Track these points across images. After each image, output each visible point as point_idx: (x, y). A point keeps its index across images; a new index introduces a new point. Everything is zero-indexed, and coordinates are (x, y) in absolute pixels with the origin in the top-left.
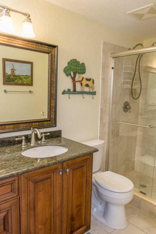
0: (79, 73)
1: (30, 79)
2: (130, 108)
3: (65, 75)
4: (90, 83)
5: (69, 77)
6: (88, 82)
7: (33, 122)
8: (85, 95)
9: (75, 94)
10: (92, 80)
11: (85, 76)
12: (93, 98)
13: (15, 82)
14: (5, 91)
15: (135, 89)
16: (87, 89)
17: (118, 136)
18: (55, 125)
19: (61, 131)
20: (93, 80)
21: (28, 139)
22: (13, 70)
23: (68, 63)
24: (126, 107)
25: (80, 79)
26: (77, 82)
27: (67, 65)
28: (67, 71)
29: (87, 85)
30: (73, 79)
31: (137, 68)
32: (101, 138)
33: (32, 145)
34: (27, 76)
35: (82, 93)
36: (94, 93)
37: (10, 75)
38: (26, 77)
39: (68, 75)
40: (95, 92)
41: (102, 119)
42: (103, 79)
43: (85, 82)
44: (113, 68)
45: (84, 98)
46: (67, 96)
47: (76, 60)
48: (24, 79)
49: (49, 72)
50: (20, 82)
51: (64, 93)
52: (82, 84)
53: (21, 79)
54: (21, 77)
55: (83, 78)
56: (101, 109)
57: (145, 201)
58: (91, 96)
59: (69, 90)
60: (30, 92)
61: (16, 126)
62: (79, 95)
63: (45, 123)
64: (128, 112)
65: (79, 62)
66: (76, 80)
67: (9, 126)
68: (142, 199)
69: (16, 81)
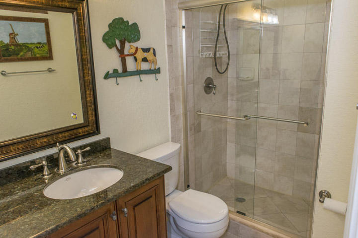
0: (129, 42)
1: (46, 48)
2: (215, 87)
3: (106, 46)
4: (149, 55)
5: (114, 49)
6: (146, 55)
7: (58, 133)
8: (143, 77)
9: (127, 76)
10: (152, 51)
11: (140, 44)
12: (157, 80)
13: (19, 56)
14: (4, 74)
15: (221, 58)
16: (145, 66)
17: (199, 131)
18: (97, 131)
19: (109, 139)
20: (154, 49)
21: (53, 161)
22: (13, 35)
23: (110, 26)
24: (209, 86)
25: (133, 51)
26: (128, 55)
27: (107, 29)
28: (108, 40)
29: (145, 60)
30: (121, 52)
31: (222, 23)
32: (174, 140)
33: (62, 171)
34: (39, 43)
35: (139, 73)
36: (157, 71)
37: (7, 45)
38: (39, 46)
39: (111, 46)
40: (159, 68)
41: (172, 110)
42: (170, 46)
43: (140, 55)
44: (184, 27)
45: (141, 81)
46: (112, 81)
47: (122, 19)
48: (36, 50)
49: (76, 45)
50: (29, 55)
51: (107, 76)
52: (136, 59)
53: (30, 49)
54: (30, 46)
55: (137, 48)
56: (171, 95)
57: (245, 224)
58: (152, 76)
59: (116, 71)
60: (50, 70)
61: (29, 144)
62: (133, 77)
63: (80, 130)
64: (212, 93)
65: (128, 22)
66: (126, 52)
67: (16, 147)
68: (240, 222)
69: (22, 54)
